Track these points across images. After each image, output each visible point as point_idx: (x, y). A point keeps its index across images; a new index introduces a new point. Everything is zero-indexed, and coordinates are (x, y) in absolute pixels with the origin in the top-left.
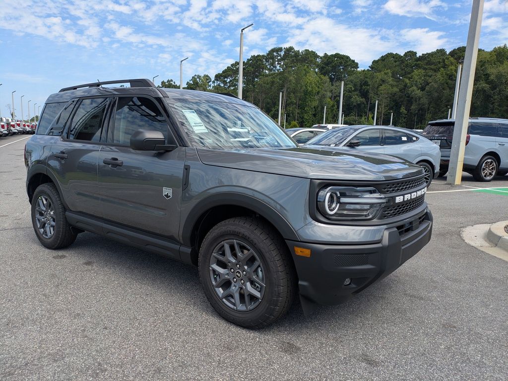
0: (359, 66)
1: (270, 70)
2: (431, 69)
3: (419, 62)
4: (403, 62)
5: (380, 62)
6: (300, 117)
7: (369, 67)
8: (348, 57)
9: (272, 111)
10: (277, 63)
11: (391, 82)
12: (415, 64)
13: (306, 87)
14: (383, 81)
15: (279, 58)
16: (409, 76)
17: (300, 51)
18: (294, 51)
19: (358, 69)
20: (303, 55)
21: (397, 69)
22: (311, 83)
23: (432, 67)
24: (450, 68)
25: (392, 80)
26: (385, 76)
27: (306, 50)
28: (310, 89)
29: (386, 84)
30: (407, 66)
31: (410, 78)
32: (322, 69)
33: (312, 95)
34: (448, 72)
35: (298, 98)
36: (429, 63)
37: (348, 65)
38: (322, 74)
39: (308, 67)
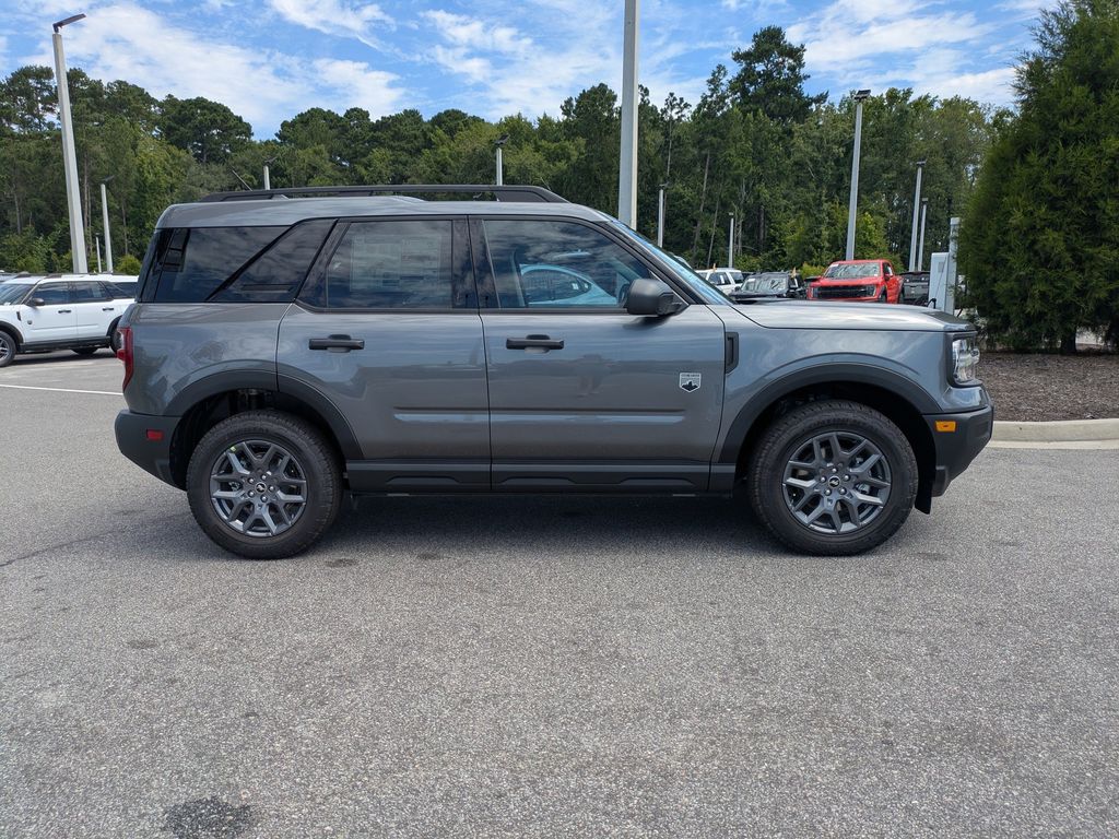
0: (253, 130)
1: (24, 123)
2: (403, 149)
3: (378, 134)
4: (344, 130)
5: (298, 126)
6: (133, 245)
7: (276, 135)
8: (226, 110)
9: (54, 229)
10: (40, 105)
11: (330, 172)
12: (373, 136)
13: (142, 173)
14: (314, 168)
15: (46, 94)
16: (364, 160)
17: (105, 85)
18: (87, 82)
19: (253, 139)
20: (113, 93)
21: (337, 144)
22: (151, 163)
23: (403, 144)
24: (441, 149)
25: (332, 167)
26: (318, 158)
27: (120, 83)
28: (151, 178)
29: (323, 176)
30: (355, 139)
31: (367, 166)
32: (168, 131)
33: (159, 193)
34: (439, 159)
35: (123, 200)
36: (397, 136)
37: (230, 128)
38: (171, 144)
39: (132, 124)
